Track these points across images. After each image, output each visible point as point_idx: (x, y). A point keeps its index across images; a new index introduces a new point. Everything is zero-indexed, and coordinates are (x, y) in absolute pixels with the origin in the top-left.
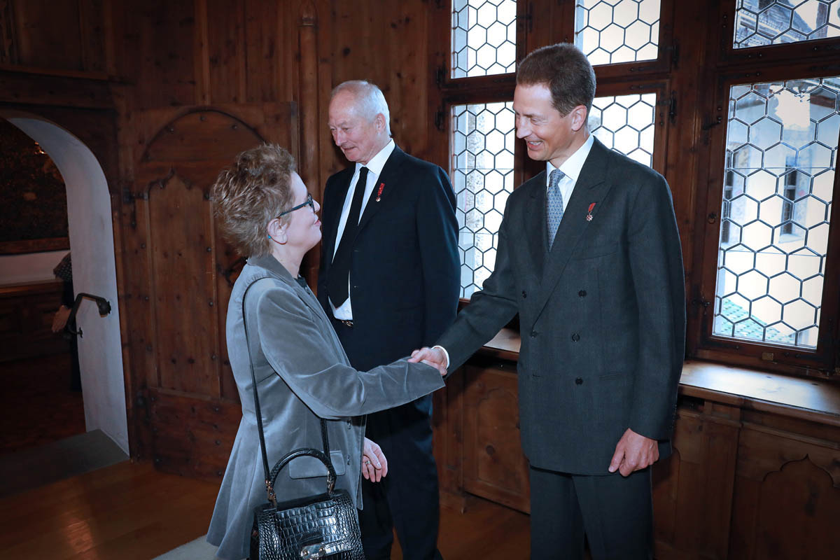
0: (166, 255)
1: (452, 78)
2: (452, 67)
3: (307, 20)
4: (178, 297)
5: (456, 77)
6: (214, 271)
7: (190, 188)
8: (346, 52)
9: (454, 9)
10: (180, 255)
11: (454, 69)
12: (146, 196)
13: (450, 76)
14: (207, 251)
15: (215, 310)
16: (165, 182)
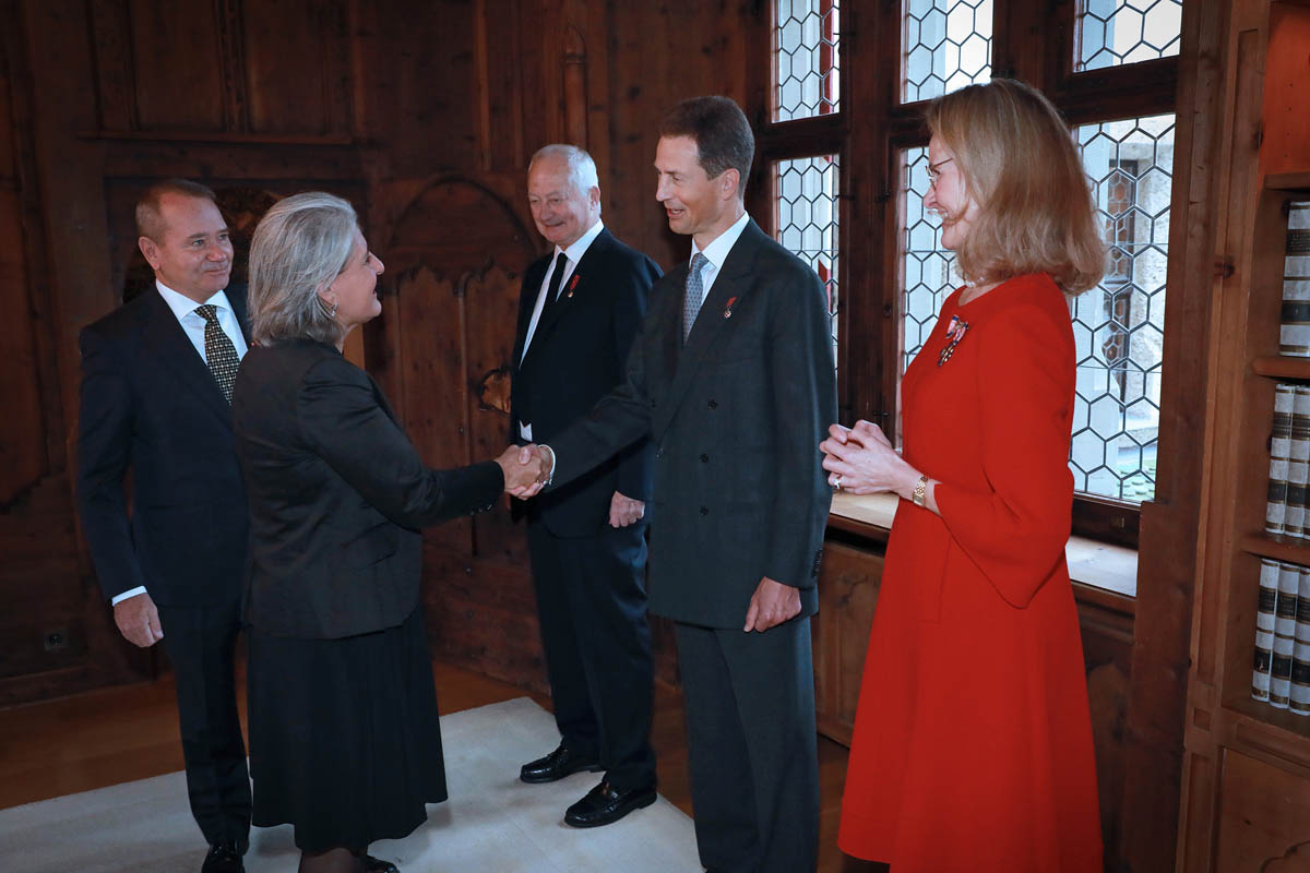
0: (416, 367)
1: (773, 122)
2: (773, 106)
3: (573, 55)
4: (429, 422)
5: (781, 120)
6: (464, 387)
7: (440, 280)
8: (634, 93)
9: (777, 23)
10: (431, 366)
11: (778, 109)
12: (395, 291)
13: (770, 121)
14: (457, 362)
15: (467, 439)
16: (414, 272)
